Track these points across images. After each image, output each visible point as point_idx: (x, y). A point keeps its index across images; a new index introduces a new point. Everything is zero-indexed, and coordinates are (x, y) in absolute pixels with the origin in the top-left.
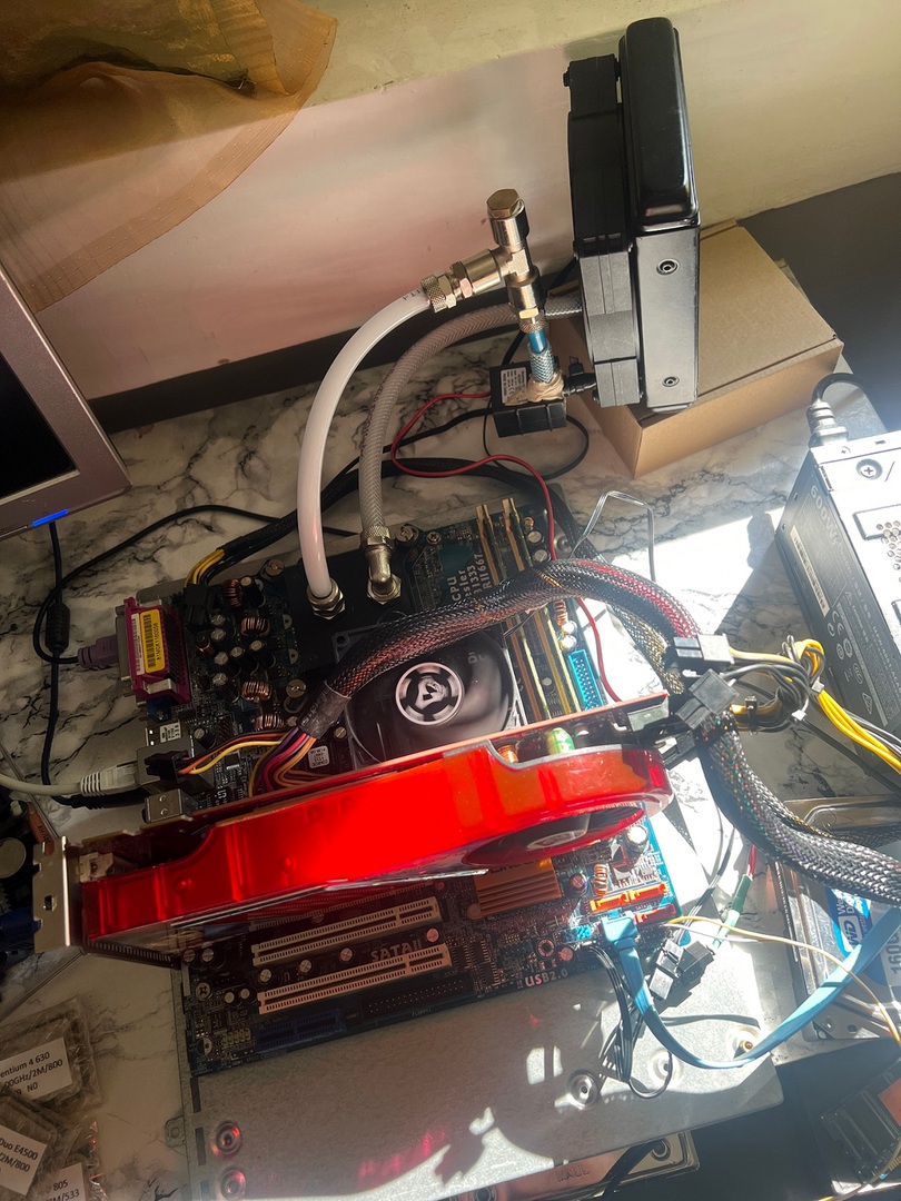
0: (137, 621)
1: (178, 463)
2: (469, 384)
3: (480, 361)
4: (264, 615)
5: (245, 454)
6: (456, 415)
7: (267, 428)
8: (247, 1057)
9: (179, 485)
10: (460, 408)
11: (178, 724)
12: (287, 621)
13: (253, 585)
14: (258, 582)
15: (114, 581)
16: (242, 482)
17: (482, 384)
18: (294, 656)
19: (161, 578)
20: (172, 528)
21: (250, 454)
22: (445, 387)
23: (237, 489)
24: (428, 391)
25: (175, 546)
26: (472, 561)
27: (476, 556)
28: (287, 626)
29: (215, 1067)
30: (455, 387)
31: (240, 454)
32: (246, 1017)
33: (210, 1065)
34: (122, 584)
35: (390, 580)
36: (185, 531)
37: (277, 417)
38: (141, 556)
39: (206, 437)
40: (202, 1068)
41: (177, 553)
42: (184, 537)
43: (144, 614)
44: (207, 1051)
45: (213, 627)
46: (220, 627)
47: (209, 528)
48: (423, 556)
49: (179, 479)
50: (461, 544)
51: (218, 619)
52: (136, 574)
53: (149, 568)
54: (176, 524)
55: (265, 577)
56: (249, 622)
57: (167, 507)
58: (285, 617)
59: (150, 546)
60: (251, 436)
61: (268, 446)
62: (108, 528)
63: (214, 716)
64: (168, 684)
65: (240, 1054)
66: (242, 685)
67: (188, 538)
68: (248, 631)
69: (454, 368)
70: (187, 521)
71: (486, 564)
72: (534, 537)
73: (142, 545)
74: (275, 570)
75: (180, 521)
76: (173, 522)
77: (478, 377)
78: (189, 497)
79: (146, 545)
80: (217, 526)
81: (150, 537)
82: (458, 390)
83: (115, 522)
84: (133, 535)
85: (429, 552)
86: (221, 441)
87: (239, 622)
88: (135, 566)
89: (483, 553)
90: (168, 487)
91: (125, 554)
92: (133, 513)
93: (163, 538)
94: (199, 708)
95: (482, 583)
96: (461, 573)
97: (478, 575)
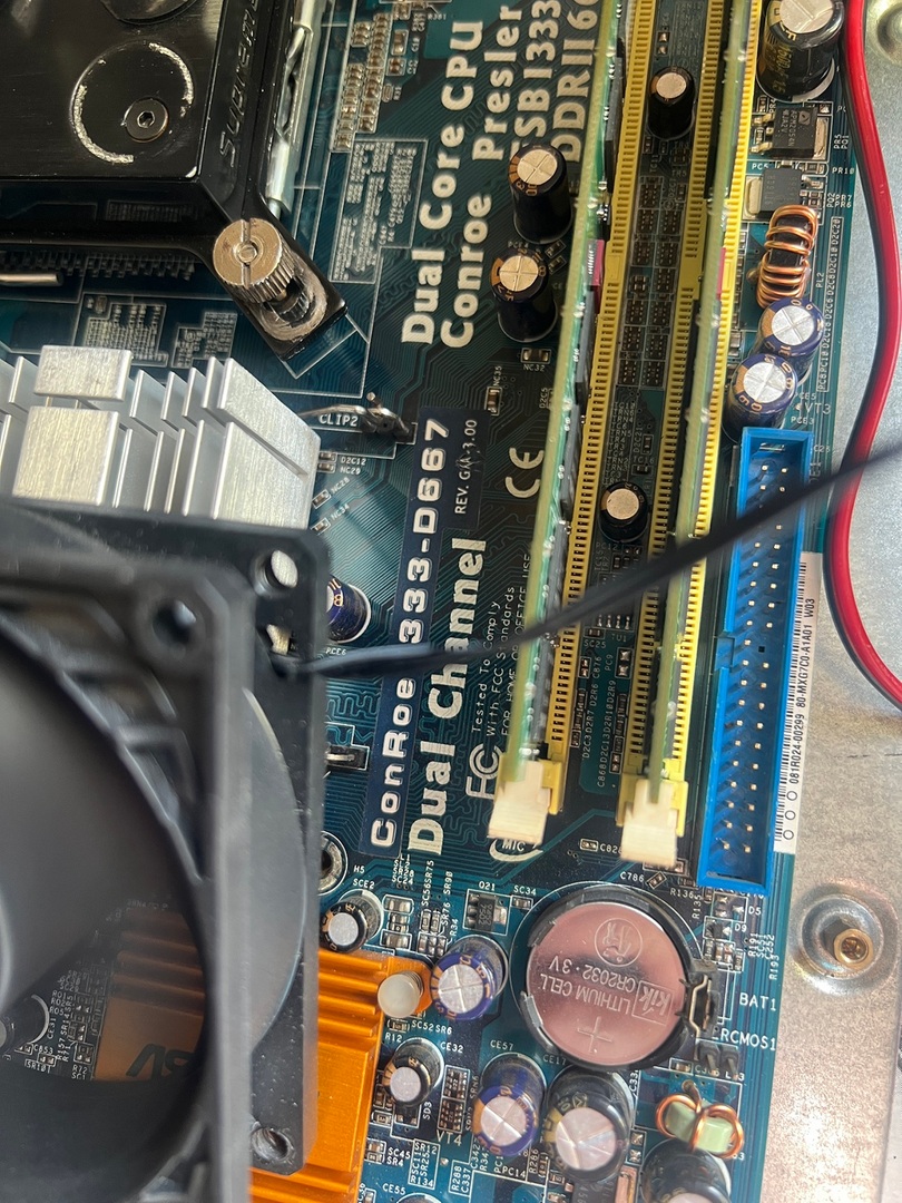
95: (560, 69)
96: (506, 13)
97: (558, 42)
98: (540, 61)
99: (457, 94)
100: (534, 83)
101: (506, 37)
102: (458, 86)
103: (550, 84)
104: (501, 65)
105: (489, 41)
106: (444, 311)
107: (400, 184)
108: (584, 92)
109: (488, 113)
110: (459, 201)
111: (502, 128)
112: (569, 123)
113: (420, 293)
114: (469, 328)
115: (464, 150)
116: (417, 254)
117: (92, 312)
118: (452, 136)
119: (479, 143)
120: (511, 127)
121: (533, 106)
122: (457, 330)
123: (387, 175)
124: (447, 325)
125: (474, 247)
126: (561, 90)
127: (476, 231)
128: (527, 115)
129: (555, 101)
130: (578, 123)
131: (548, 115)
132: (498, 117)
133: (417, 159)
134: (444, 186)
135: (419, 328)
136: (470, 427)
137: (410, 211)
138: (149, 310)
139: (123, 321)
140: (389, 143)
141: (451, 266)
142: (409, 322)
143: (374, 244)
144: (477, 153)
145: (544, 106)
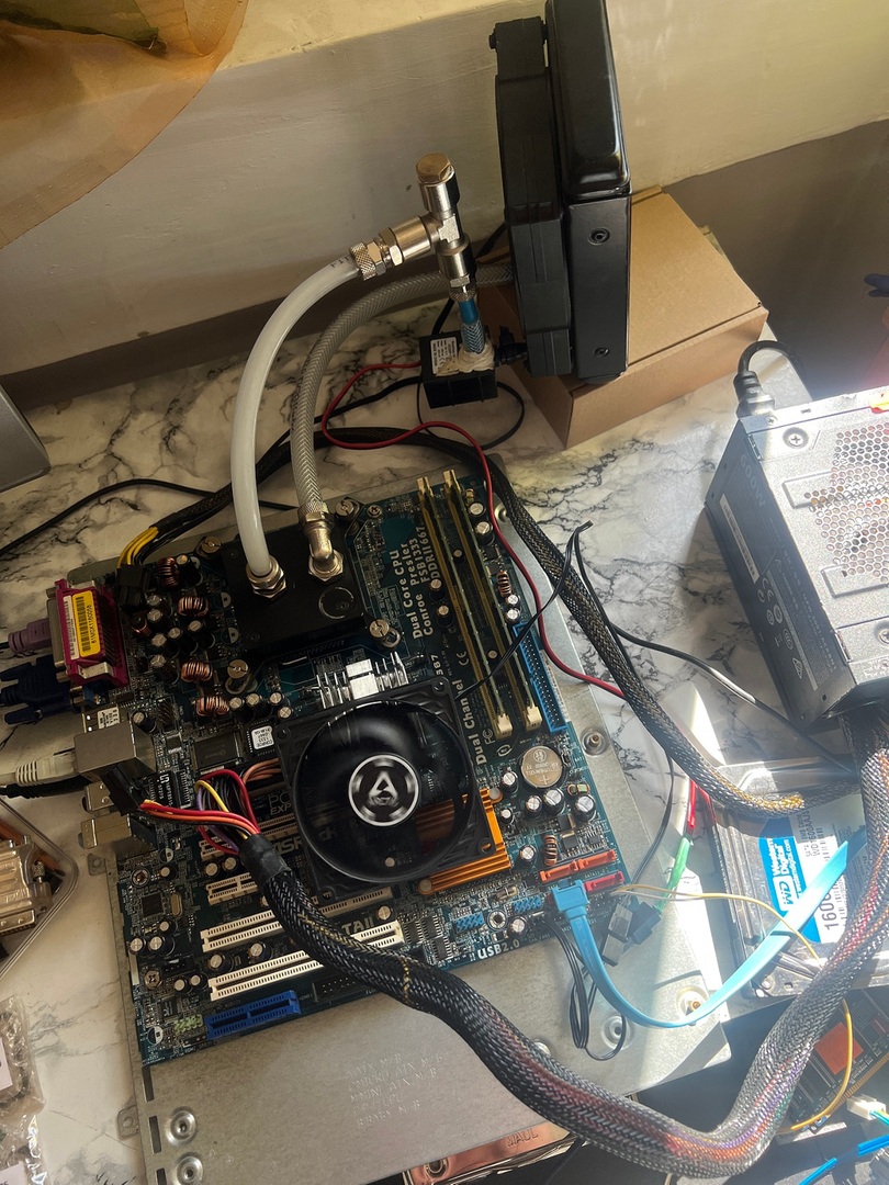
0: (70, 603)
1: (99, 440)
2: (398, 354)
3: (408, 330)
4: (202, 594)
5: (168, 430)
6: (386, 386)
7: (191, 403)
8: (199, 1042)
9: (101, 463)
10: (390, 378)
11: (116, 708)
12: (226, 599)
13: (190, 564)
14: (194, 559)
15: (36, 564)
16: (167, 458)
17: (411, 354)
18: (234, 635)
19: (85, 560)
20: (95, 509)
21: (175, 429)
22: (374, 358)
23: (162, 466)
24: (356, 361)
25: (100, 527)
26: (414, 535)
27: (418, 530)
28: (226, 604)
29: (167, 1055)
30: (384, 357)
31: (163, 430)
32: (198, 1004)
33: (161, 1053)
34: (45, 567)
35: (332, 555)
36: (109, 511)
37: (201, 390)
38: (64, 537)
39: (128, 412)
40: (153, 1057)
41: (102, 533)
42: (108, 517)
43: (76, 596)
44: (158, 1040)
45: (149, 608)
46: (156, 608)
47: (134, 507)
48: (364, 530)
49: (101, 457)
50: (403, 517)
51: (155, 600)
52: (60, 556)
53: (73, 549)
54: (99, 503)
55: (202, 554)
56: (186, 603)
57: (89, 485)
58: (224, 595)
59: (73, 527)
60: (175, 409)
61: (193, 420)
62: (28, 509)
63: (153, 699)
64: (104, 668)
65: (192, 1041)
66: (181, 667)
67: (113, 518)
68: (185, 611)
69: (382, 338)
70: (110, 500)
71: (428, 537)
72: (476, 509)
73: (65, 526)
74: (212, 546)
75: (103, 500)
76: (96, 501)
77: (407, 347)
78: (111, 475)
79: (69, 525)
80: (142, 504)
81: (72, 518)
82: (387, 360)
83: (35, 503)
84: (54, 516)
85: (370, 525)
86: (143, 416)
87: (176, 602)
88: (58, 548)
89: (425, 526)
90: (90, 465)
91: (48, 535)
92: (54, 493)
93: (86, 518)
94: (138, 691)
95: (425, 556)
96: (403, 546)
97: (420, 549)
98: (418, 555)
99: (399, 571)
100: (419, 561)
101: (406, 552)
102: (399, 568)
103: (423, 560)
104: (408, 560)
105: (402, 555)
106: (422, 627)
107: (394, 599)
109: (410, 573)
110: (413, 598)
111: (416, 575)
112: (433, 569)
113: (414, 625)
114: (431, 629)
115: (408, 584)
116: (408, 615)
117: (317, 664)
118: (403, 582)
119: (411, 581)
120: (418, 574)
121: (422, 567)
122: (428, 631)
123: (390, 597)
124: (425, 630)
125: (423, 608)
126: (428, 561)
127: (421, 604)
128: (421, 570)
129: (427, 565)
130: (436, 567)
131: (427, 568)
132: (413, 573)
133: (396, 590)
134: (407, 595)
135: (417, 634)
137: (401, 605)
138: (335, 657)
139: (329, 663)
140: (386, 589)
141: (419, 615)
142: (415, 633)
143: (394, 616)
144: (412, 584)
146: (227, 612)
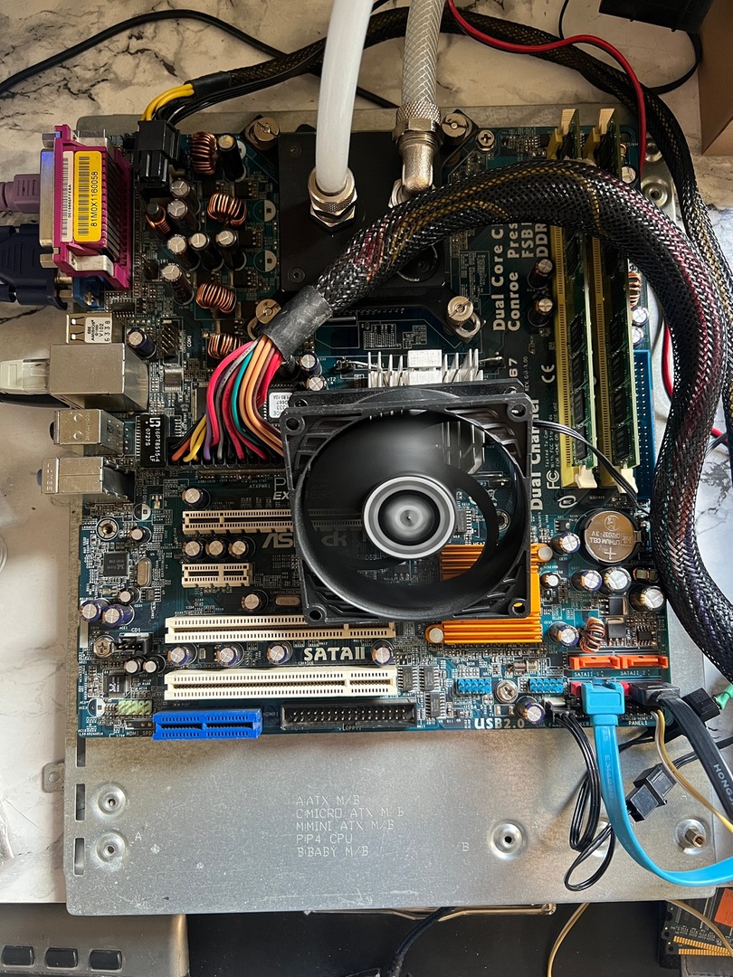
0: (70, 162)
11: (110, 319)
14: (240, 145)
18: (271, 262)
29: (106, 732)
40: (91, 730)
43: (79, 154)
44: (99, 713)
45: (172, 197)
46: (181, 199)
51: (181, 188)
55: (251, 139)
56: (221, 202)
58: (268, 204)
63: (158, 316)
64: (102, 263)
65: (135, 724)
66: (199, 286)
68: (216, 213)
74: (266, 133)
85: (475, 159)
87: (207, 197)
94: (141, 302)
99: (498, 233)
102: (497, 230)
106: (507, 318)
107: (481, 269)
108: (545, 230)
109: (511, 240)
110: (505, 275)
111: (517, 245)
112: (541, 242)
113: (497, 312)
114: (518, 323)
115: (503, 255)
116: (493, 297)
117: (364, 329)
118: (498, 249)
119: (509, 251)
120: (520, 245)
121: (527, 236)
122: (514, 325)
123: (476, 266)
124: (510, 323)
125: (515, 292)
126: (537, 230)
127: (514, 286)
128: (526, 240)
129: (535, 234)
130: (545, 242)
131: (533, 239)
132: (515, 241)
133: (486, 259)
134: (499, 269)
135: (499, 325)
136: (525, 360)
137: (488, 280)
138: (389, 327)
139: (379, 331)
140: (474, 254)
141: (507, 300)
142: (495, 323)
143: (476, 293)
144: (509, 256)
145: (531, 236)
146: (268, 230)
